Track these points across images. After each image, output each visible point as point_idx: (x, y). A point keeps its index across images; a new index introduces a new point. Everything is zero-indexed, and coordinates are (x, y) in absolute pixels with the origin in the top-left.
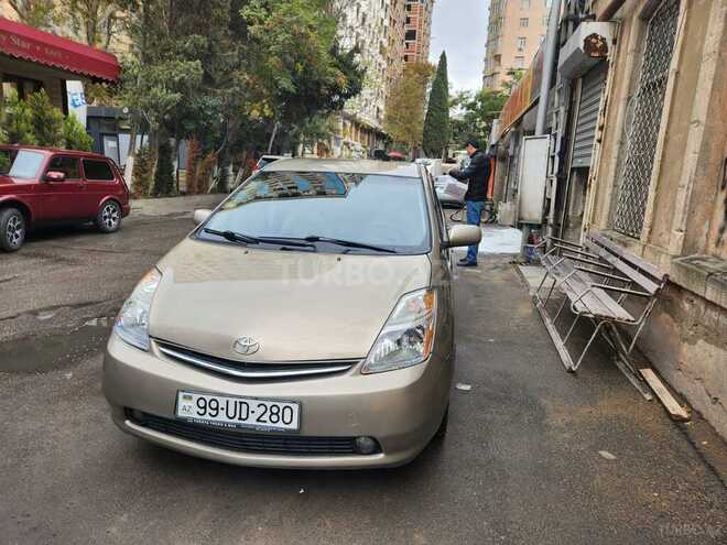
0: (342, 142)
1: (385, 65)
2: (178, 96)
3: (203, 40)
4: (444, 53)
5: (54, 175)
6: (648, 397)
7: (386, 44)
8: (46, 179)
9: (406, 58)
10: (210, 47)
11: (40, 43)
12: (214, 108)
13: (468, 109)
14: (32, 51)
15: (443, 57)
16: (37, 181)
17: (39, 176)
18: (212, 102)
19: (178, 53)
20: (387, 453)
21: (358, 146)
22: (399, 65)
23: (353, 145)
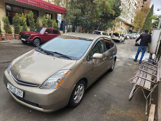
0: (120, 27)
1: (136, 8)
2: (75, 17)
3: (82, 4)
4: (153, 5)
5: (47, 33)
6: (146, 114)
7: (137, 3)
8: (45, 34)
9: (143, 6)
10: (84, 6)
11: (50, 6)
12: (83, 20)
13: (156, 20)
14: (49, 8)
15: (153, 6)
16: (43, 34)
17: (44, 33)
18: (83, 18)
19: (77, 8)
20: (44, 109)
21: (125, 29)
22: (140, 8)
23: (123, 28)
